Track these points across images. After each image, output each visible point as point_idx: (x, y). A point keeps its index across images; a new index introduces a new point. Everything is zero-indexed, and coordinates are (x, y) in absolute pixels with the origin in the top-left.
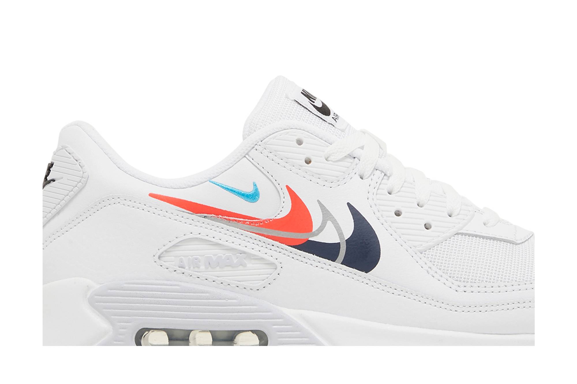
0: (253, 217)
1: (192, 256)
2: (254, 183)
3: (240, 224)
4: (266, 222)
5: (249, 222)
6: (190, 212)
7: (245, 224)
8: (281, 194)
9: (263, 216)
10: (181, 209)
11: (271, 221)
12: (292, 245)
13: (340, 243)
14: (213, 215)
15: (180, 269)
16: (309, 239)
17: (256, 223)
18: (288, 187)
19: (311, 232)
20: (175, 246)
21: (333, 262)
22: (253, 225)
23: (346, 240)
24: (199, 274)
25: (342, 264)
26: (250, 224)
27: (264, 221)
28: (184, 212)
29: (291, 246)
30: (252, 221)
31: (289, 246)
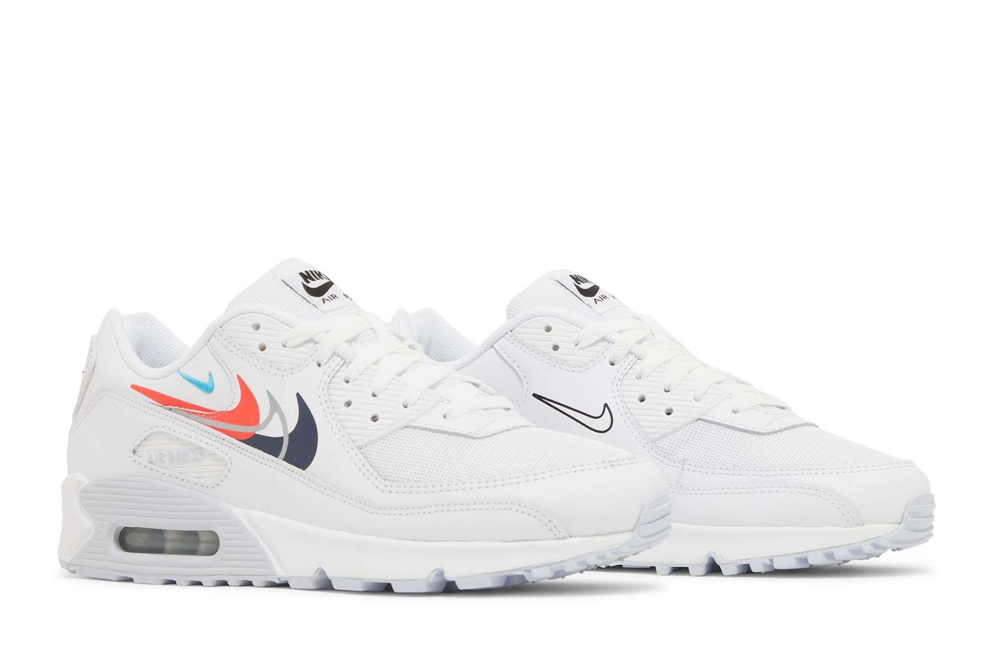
0: (210, 409)
1: (158, 451)
2: (210, 372)
3: (197, 417)
4: (219, 415)
5: (205, 414)
6: (159, 404)
7: (201, 416)
8: (233, 384)
9: (218, 408)
10: (152, 400)
11: (223, 413)
12: (241, 439)
13: (282, 437)
14: (177, 407)
15: (150, 464)
16: (257, 433)
17: (210, 415)
18: (238, 376)
19: (257, 426)
20: (145, 440)
21: (276, 458)
22: (208, 418)
23: (289, 434)
24: (163, 470)
25: (284, 460)
26: (205, 417)
27: (218, 413)
28: (155, 404)
29: (241, 441)
30: (207, 413)
31: (239, 440)
